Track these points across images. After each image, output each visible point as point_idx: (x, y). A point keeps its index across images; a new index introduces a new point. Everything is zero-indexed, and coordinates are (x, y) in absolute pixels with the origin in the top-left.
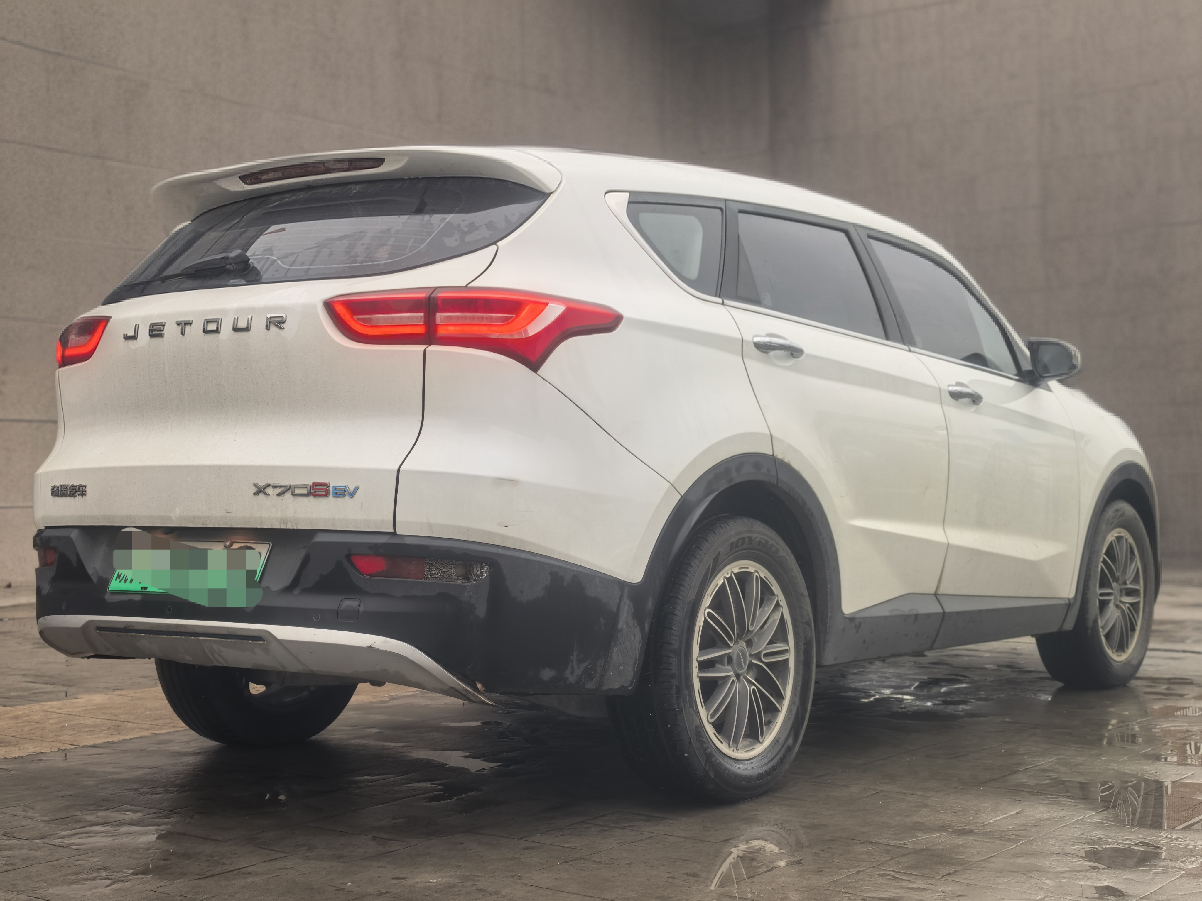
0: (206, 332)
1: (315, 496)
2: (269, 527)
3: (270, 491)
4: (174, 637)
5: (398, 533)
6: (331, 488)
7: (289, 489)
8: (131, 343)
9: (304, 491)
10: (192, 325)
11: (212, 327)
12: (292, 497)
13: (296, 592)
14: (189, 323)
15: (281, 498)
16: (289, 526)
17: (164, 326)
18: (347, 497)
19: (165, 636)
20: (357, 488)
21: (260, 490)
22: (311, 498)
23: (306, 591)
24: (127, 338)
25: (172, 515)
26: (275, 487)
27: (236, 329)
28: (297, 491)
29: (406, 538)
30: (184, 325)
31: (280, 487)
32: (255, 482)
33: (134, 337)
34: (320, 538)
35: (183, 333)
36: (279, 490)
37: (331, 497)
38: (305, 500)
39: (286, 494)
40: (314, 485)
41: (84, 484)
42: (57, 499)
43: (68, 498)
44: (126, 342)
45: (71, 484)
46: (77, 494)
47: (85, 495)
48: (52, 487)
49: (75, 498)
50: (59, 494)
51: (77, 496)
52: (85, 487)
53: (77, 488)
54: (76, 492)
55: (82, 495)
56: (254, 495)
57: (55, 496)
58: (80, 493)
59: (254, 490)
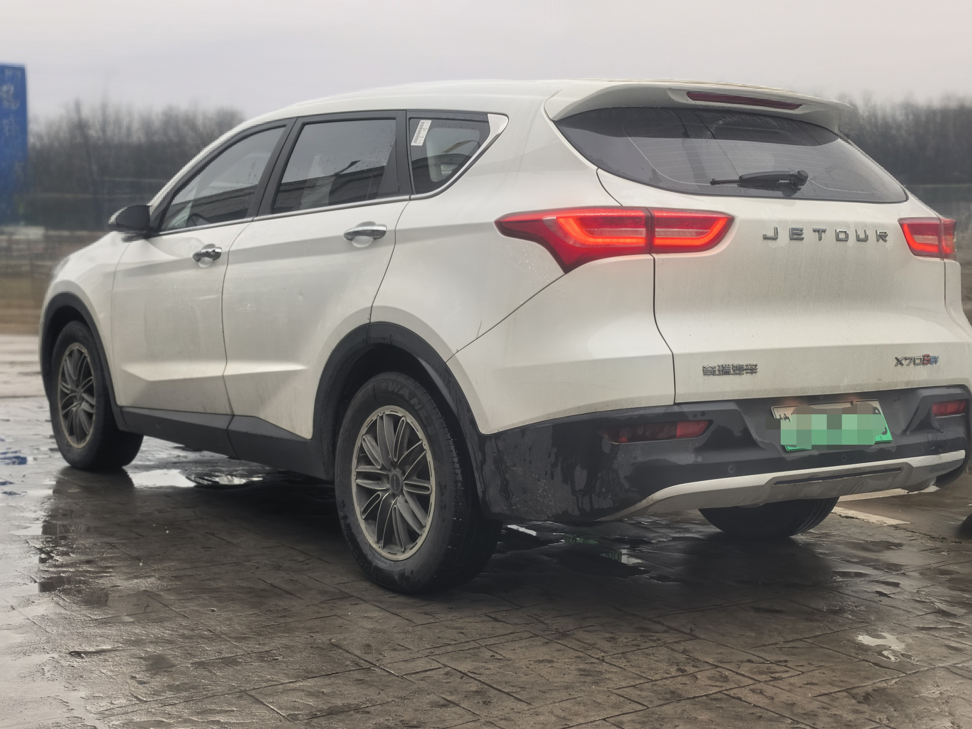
0: (838, 239)
1: (923, 364)
3: (903, 362)
4: (845, 478)
6: (930, 358)
7: (913, 360)
8: (770, 242)
9: (919, 361)
10: (826, 232)
11: (842, 236)
12: (914, 366)
14: (824, 231)
17: (802, 231)
18: (935, 364)
19: (839, 479)
21: (899, 362)
23: (913, 432)
24: (766, 238)
25: (841, 384)
26: (906, 359)
27: (859, 240)
28: (916, 361)
30: (820, 232)
31: (908, 359)
32: (896, 356)
33: (775, 238)
34: (923, 393)
35: (820, 239)
36: (908, 362)
37: (929, 364)
39: (911, 364)
40: (924, 357)
41: (754, 363)
42: (711, 377)
43: (731, 376)
44: (765, 241)
45: (736, 364)
46: (745, 372)
47: (756, 373)
48: (704, 367)
49: (741, 375)
50: (717, 373)
51: (745, 374)
52: (756, 366)
53: (745, 367)
54: (743, 370)
55: (751, 373)
56: (895, 366)
57: (709, 375)
58: (749, 371)
59: (896, 361)
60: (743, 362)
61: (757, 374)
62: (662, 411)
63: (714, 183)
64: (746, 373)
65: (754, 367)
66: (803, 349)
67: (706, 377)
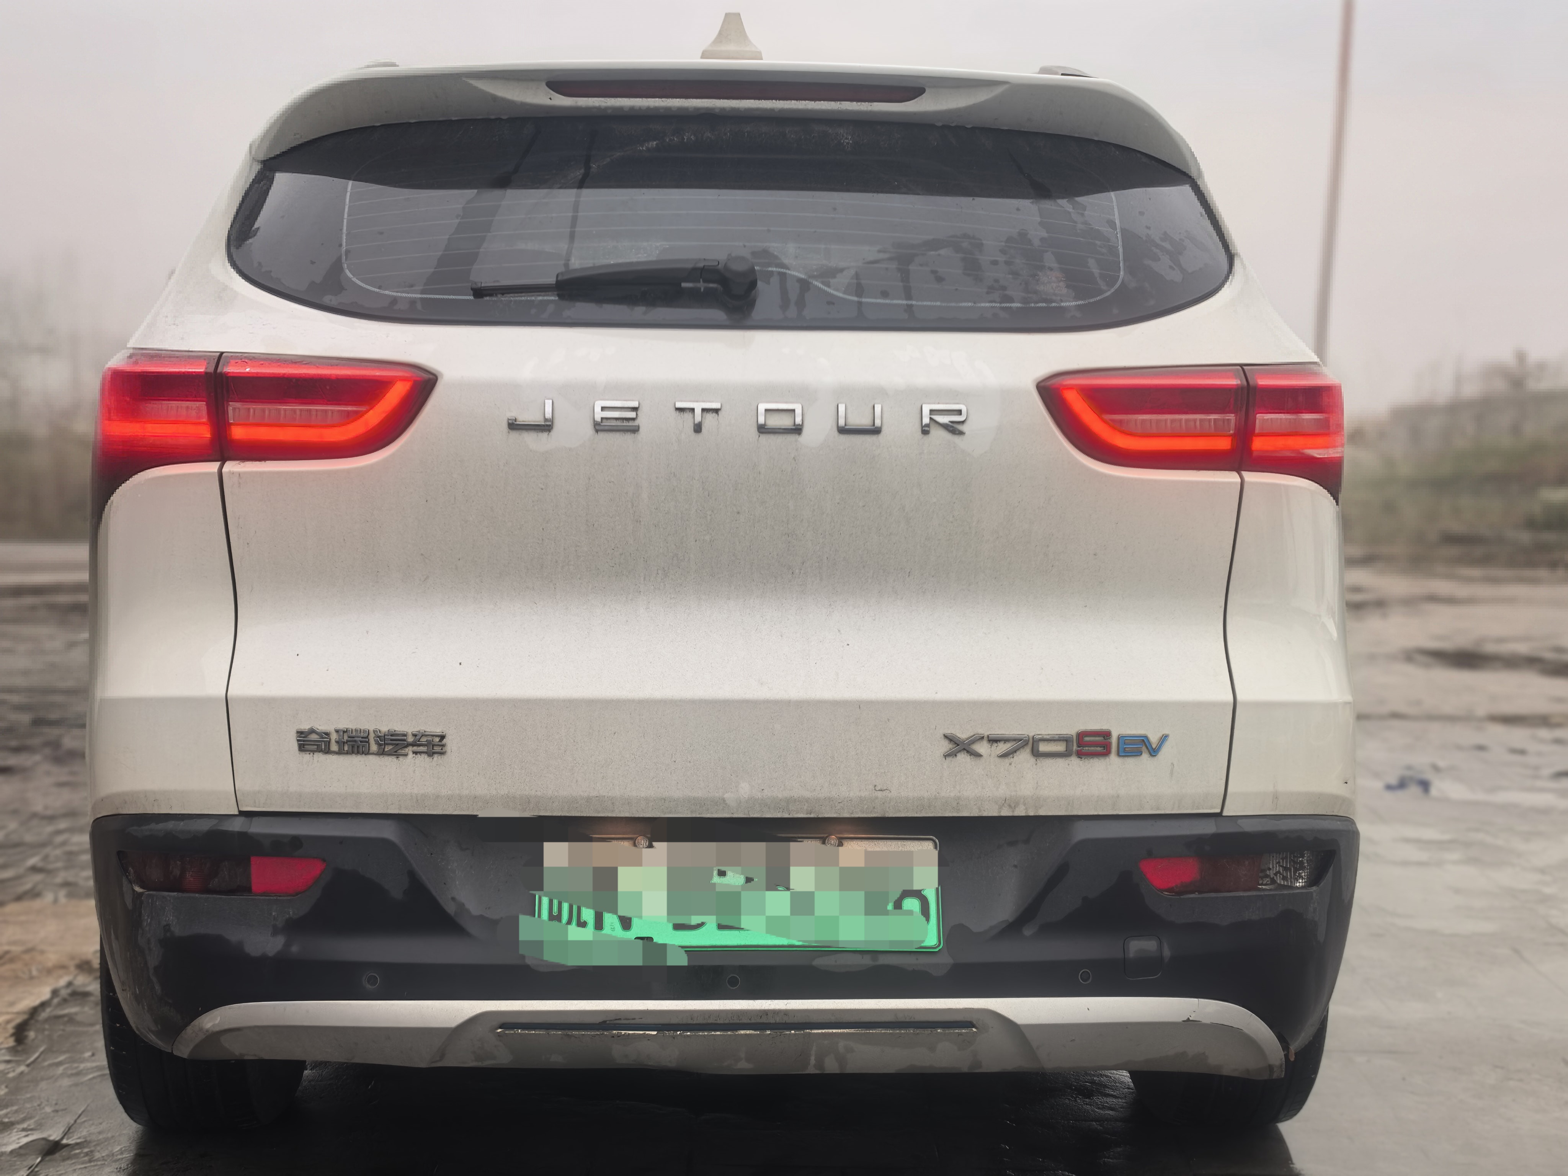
1: (1080, 755)
2: (975, 813)
3: (982, 748)
4: (742, 1032)
5: (1225, 813)
6: (1114, 740)
7: (1027, 744)
8: (530, 439)
9: (1060, 747)
12: (1032, 760)
13: (1028, 931)
15: (1007, 761)
16: (1020, 812)
17: (640, 411)
18: (1145, 756)
19: (719, 1033)
20: (1164, 738)
21: (961, 748)
22: (1074, 761)
23: (1050, 929)
24: (515, 426)
25: (726, 796)
26: (993, 740)
28: (1043, 748)
29: (1240, 821)
31: (1006, 740)
32: (948, 732)
33: (541, 429)
34: (1082, 833)
36: (1003, 747)
37: (1113, 756)
38: (1061, 762)
39: (1018, 753)
40: (1081, 735)
41: (438, 730)
42: (320, 757)
43: (371, 758)
44: (515, 435)
45: (384, 729)
46: (410, 750)
47: (442, 753)
48: (300, 733)
49: (401, 758)
50: (334, 747)
51: (411, 755)
52: (442, 737)
53: (410, 739)
54: (407, 746)
55: (431, 754)
56: (946, 756)
57: (313, 751)
58: (424, 749)
59: (946, 746)
60: (407, 727)
61: (445, 757)
62: (204, 826)
63: (479, 293)
64: (415, 753)
65: (437, 739)
66: (591, 703)
67: (307, 757)
